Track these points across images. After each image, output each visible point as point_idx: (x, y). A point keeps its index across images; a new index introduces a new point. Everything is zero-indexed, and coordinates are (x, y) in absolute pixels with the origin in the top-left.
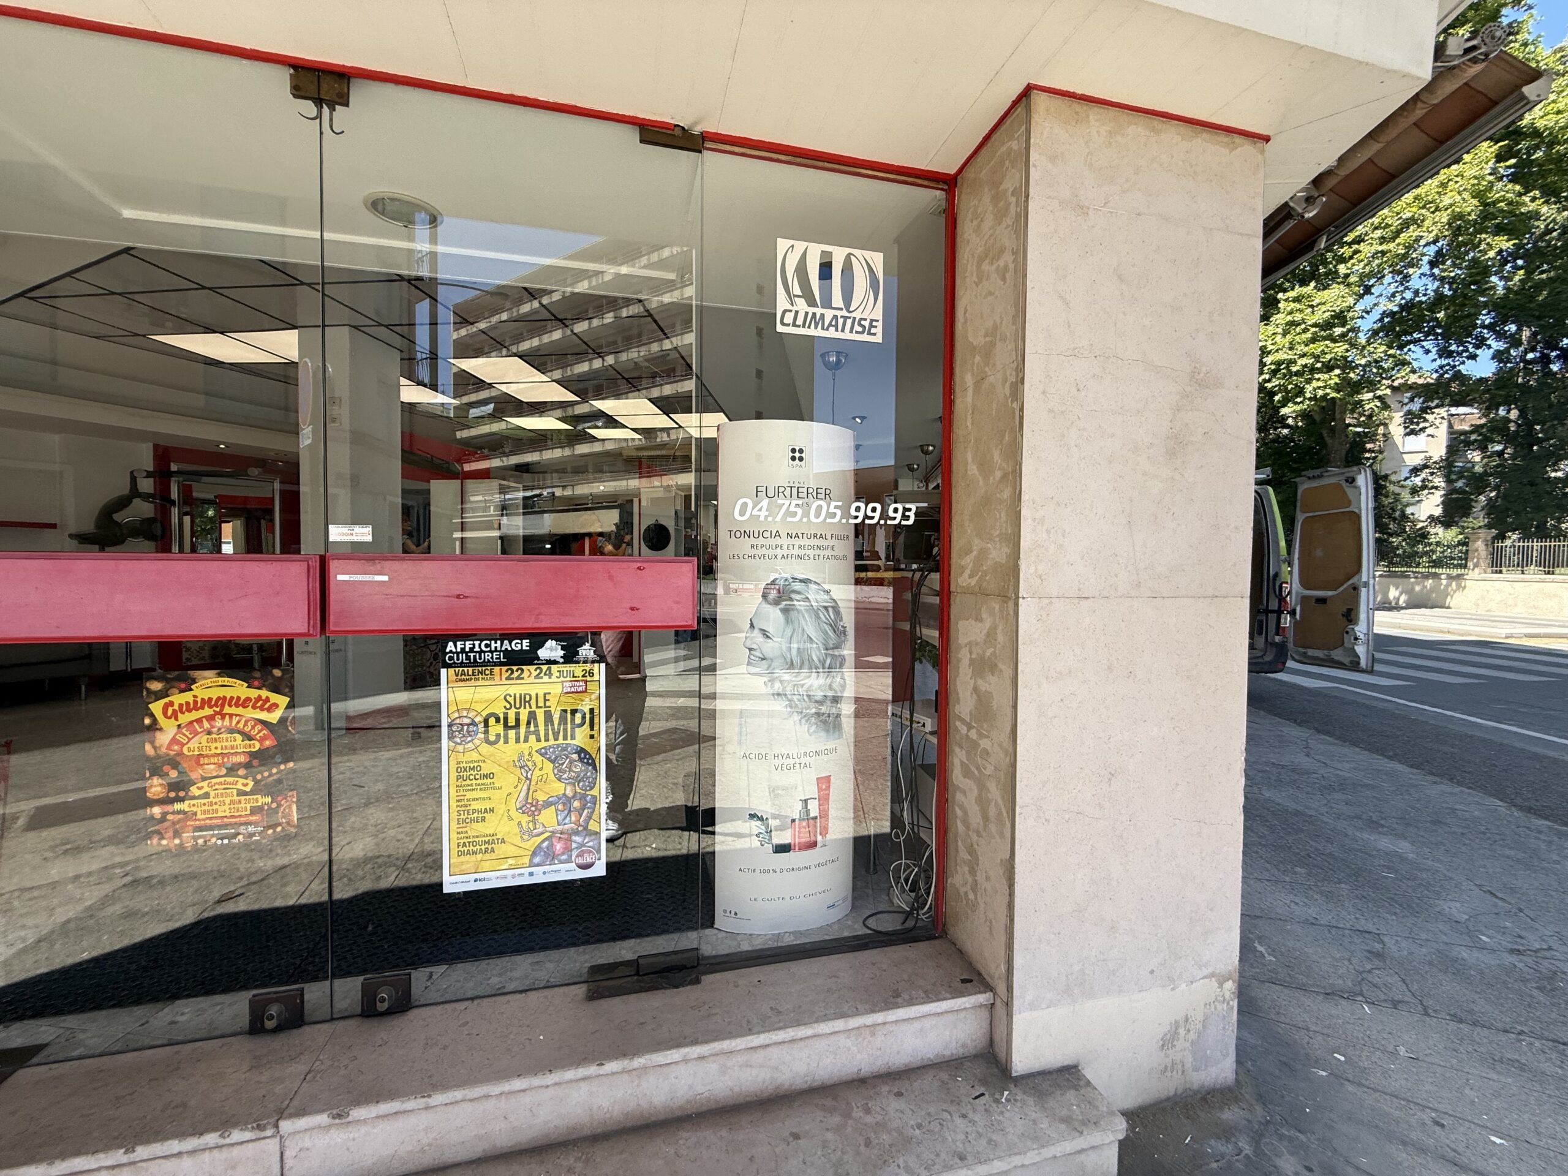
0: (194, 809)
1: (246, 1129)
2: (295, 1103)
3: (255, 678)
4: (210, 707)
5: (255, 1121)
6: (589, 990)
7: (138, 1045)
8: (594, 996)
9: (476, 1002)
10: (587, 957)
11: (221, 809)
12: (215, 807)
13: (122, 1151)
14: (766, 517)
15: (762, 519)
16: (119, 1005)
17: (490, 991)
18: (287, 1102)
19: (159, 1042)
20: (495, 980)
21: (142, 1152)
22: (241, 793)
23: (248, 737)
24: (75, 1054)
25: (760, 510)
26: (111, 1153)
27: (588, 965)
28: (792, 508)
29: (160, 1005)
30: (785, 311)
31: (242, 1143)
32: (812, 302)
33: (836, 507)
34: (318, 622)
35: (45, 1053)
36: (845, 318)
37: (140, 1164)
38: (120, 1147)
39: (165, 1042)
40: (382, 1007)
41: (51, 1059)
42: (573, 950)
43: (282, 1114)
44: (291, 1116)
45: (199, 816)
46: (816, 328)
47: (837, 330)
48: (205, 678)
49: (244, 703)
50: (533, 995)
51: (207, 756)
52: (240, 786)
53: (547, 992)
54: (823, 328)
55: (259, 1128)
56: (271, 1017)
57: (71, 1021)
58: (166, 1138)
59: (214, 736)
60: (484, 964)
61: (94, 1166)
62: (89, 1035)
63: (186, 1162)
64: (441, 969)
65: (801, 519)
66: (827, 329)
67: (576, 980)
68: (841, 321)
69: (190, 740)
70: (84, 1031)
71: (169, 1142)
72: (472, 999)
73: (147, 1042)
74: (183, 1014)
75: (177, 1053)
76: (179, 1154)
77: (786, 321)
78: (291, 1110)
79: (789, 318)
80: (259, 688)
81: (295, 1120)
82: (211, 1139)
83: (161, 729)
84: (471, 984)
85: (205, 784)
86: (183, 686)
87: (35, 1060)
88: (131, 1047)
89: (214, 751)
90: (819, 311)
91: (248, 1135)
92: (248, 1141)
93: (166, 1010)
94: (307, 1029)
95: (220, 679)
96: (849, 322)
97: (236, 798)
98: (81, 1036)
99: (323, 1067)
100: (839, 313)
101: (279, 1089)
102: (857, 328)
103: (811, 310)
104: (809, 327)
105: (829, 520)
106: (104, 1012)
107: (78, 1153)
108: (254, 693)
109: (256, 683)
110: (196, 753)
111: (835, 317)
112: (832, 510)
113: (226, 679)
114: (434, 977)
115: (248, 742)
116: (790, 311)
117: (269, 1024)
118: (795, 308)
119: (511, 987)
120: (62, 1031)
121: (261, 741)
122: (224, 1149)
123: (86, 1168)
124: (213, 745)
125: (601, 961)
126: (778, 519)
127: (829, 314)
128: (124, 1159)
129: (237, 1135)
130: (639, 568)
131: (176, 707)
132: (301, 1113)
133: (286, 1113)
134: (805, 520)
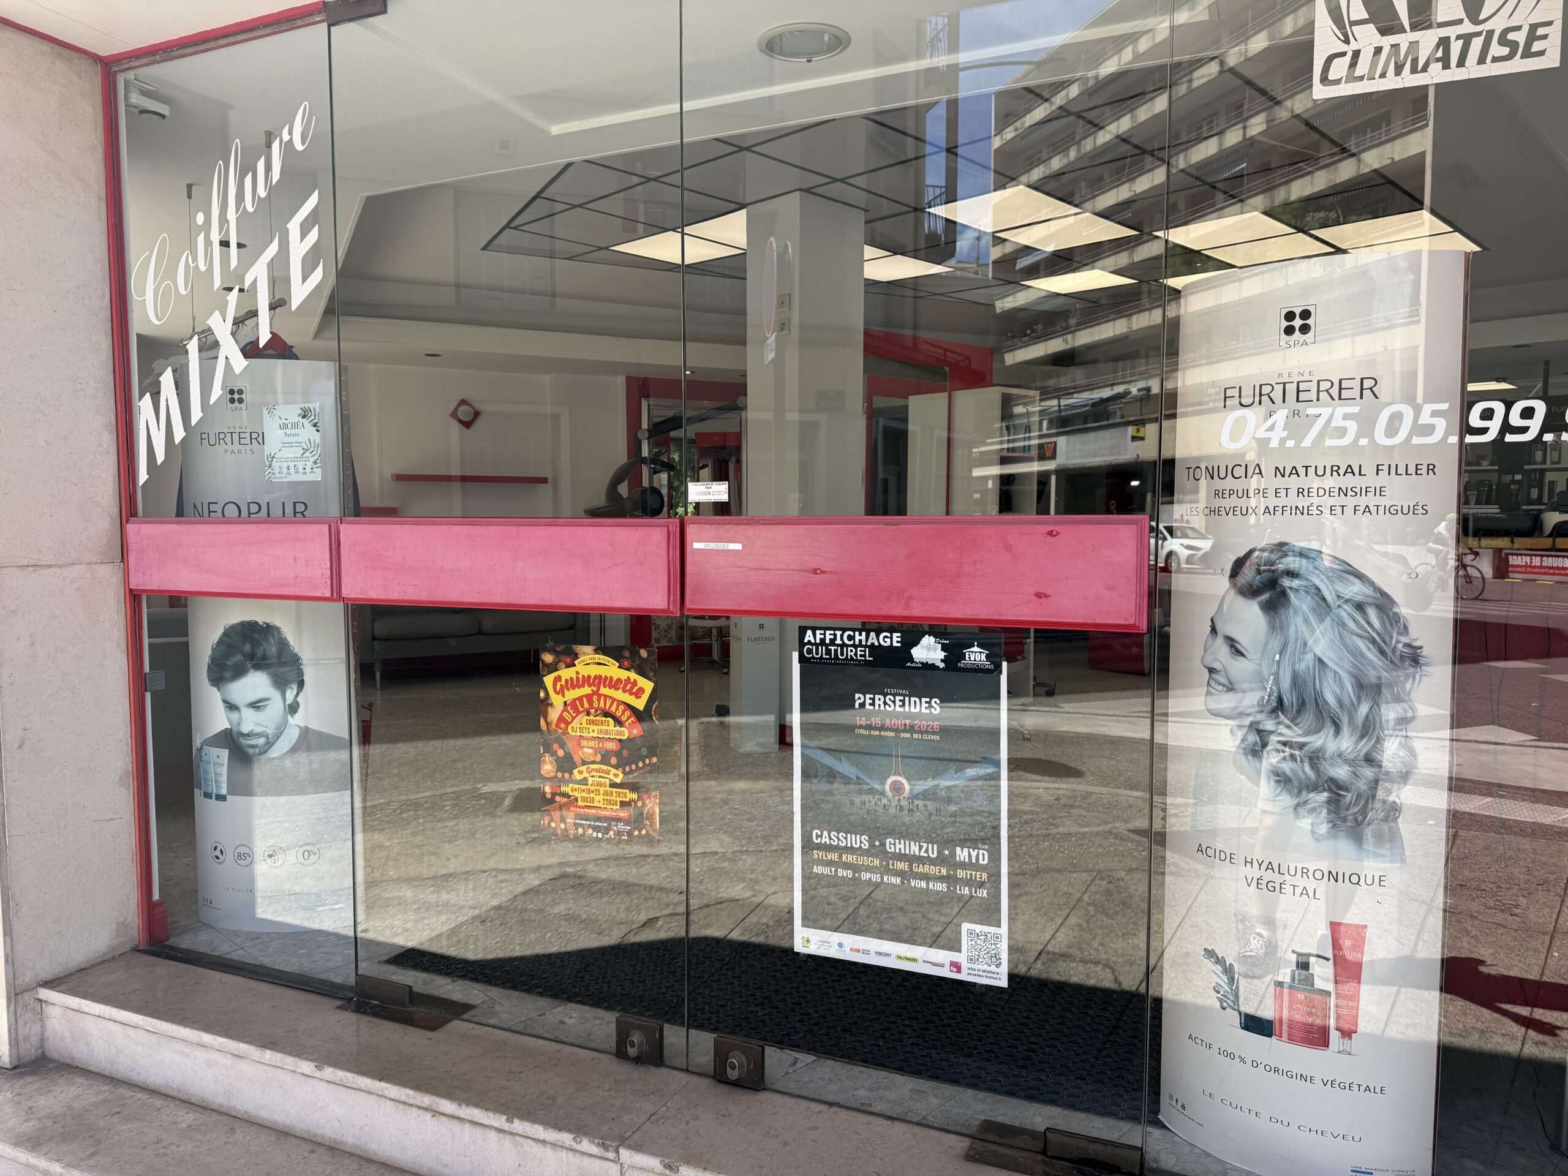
0: (576, 794)
1: (593, 1142)
2: (636, 1137)
3: (625, 658)
4: (589, 686)
5: (602, 1138)
6: (971, 1148)
7: (534, 1032)
8: (973, 1157)
9: (833, 1109)
10: (986, 1107)
11: (597, 798)
12: (592, 795)
13: (505, 1117)
14: (1283, 441)
15: (1274, 444)
16: (528, 991)
17: (853, 1104)
18: (629, 1134)
19: (548, 1036)
20: (862, 1093)
21: (519, 1126)
22: (613, 785)
23: (619, 722)
24: (491, 1022)
25: (1271, 428)
26: (498, 1116)
27: (982, 1117)
28: (1337, 422)
29: (556, 1002)
30: (1330, 59)
31: (591, 1155)
32: (1388, 26)
33: (1435, 414)
34: (678, 597)
35: (472, 1013)
36: (1467, 39)
37: (517, 1138)
38: (504, 1114)
39: (553, 1037)
40: (733, 1075)
41: (475, 1019)
42: (970, 1092)
43: (623, 1141)
44: (629, 1147)
45: (580, 803)
46: (1398, 71)
47: (1447, 66)
48: (585, 654)
49: (615, 684)
50: (900, 1127)
51: (586, 739)
52: (611, 777)
53: (918, 1130)
54: (1414, 70)
55: (606, 1147)
56: (633, 1045)
57: (495, 992)
58: (534, 1121)
59: (592, 717)
60: (857, 1070)
61: (486, 1122)
62: (503, 1009)
63: (549, 1152)
64: (806, 1058)
65: (1356, 440)
66: (1425, 69)
67: (959, 1129)
68: (1456, 47)
69: (574, 718)
70: (501, 1005)
71: (537, 1126)
72: (831, 1104)
73: (540, 1032)
74: (571, 1017)
75: (559, 1051)
76: (544, 1142)
77: (1331, 76)
78: (631, 1142)
79: (1339, 68)
80: (628, 669)
81: (633, 1153)
82: (566, 1138)
83: (551, 705)
84: (834, 1087)
85: (584, 768)
86: (568, 660)
87: (466, 1016)
88: (528, 1032)
89: (591, 734)
90: (1403, 40)
91: (594, 1150)
92: (595, 1156)
93: (560, 1009)
94: (663, 1071)
95: (597, 656)
96: (1477, 44)
97: (608, 789)
98: (498, 1008)
99: (667, 1114)
100: (1451, 32)
101: (626, 1118)
102: (1497, 50)
103: (1387, 41)
104: (1383, 75)
105: (1416, 440)
106: (517, 993)
107: (477, 1105)
108: (624, 674)
109: (626, 663)
110: (578, 734)
111: (1444, 42)
112: (1425, 419)
113: (602, 657)
114: (799, 1065)
115: (618, 728)
116: (1344, 54)
117: (632, 1052)
118: (1354, 46)
119: (878, 1107)
120: (487, 999)
121: (630, 729)
122: (577, 1154)
123: (481, 1121)
124: (592, 727)
125: (1000, 1119)
126: (1307, 442)
127: (1427, 40)
128: (506, 1126)
129: (586, 1145)
130: (1050, 533)
131: (563, 683)
132: (638, 1148)
133: (627, 1143)
134: (1364, 442)
